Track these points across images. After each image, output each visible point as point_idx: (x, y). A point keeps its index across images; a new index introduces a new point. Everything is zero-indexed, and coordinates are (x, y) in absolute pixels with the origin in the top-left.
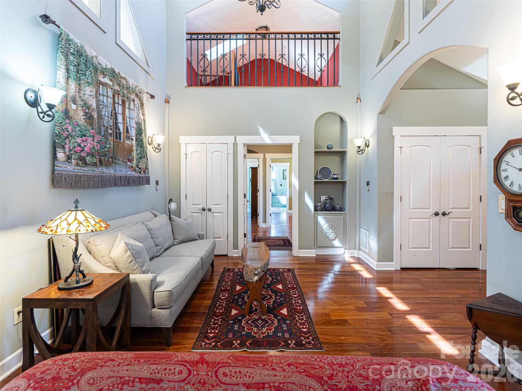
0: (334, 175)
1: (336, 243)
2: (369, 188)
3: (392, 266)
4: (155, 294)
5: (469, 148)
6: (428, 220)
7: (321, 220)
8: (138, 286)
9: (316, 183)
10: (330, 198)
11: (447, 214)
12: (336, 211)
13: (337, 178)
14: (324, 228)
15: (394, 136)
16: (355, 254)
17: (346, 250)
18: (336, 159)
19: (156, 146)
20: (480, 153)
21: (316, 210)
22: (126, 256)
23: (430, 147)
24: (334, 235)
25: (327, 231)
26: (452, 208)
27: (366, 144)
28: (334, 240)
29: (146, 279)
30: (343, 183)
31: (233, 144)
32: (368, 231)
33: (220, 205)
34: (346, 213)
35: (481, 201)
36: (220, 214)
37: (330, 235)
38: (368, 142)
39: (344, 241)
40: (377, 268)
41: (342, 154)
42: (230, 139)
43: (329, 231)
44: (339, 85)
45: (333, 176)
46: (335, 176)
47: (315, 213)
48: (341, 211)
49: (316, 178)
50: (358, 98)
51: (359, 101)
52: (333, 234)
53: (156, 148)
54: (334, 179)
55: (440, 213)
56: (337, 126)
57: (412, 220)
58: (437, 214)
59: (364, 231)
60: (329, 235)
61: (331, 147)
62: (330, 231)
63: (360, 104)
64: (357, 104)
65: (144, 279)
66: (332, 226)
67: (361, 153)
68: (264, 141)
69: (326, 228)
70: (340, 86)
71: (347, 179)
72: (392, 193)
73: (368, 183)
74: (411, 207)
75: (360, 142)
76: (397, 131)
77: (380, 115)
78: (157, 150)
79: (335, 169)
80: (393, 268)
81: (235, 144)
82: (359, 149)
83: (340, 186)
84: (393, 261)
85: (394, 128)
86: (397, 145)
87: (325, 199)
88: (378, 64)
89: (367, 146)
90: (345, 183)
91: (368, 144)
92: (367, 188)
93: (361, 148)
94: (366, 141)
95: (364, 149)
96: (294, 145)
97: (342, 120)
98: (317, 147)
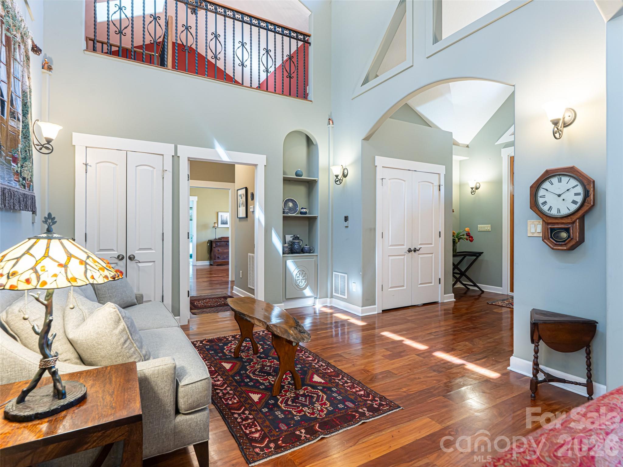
0: (302, 208)
1: (308, 292)
2: (348, 224)
3: (374, 310)
4: (181, 390)
5: (432, 185)
6: (403, 257)
7: (291, 265)
8: (149, 383)
9: (284, 218)
10: (296, 237)
11: (418, 250)
12: (304, 253)
13: (305, 213)
14: (294, 274)
15: (376, 166)
16: (326, 303)
17: (318, 300)
18: (302, 190)
19: (44, 142)
20: (440, 190)
21: (283, 253)
22: (117, 331)
23: (405, 181)
24: (305, 282)
25: (297, 279)
26: (421, 244)
27: (343, 173)
28: (305, 288)
29: (165, 367)
30: (312, 220)
31: (173, 156)
32: (346, 274)
33: (150, 249)
34: (317, 255)
35: (440, 236)
36: (151, 264)
37: (301, 283)
38: (346, 171)
39: (315, 289)
40: (362, 314)
41: (311, 184)
42: (168, 149)
43: (299, 278)
44: (308, 98)
45: (302, 210)
46: (305, 210)
47: (283, 257)
48: (310, 253)
49: (284, 213)
50: (329, 119)
51: (331, 122)
52: (303, 281)
53: (43, 146)
54: (301, 213)
55: (412, 249)
56: (301, 150)
57: (391, 258)
58: (410, 251)
59: (340, 274)
60: (300, 282)
61: (300, 174)
62: (301, 278)
63: (333, 126)
64: (329, 126)
65: (161, 367)
66: (303, 272)
67: (338, 183)
68: (220, 157)
69: (296, 275)
70: (311, 101)
71: (318, 213)
72: (375, 229)
73: (346, 219)
74: (390, 244)
75: (337, 171)
76: (380, 161)
77: (364, 141)
78: (44, 150)
79: (302, 203)
80: (375, 311)
81: (176, 158)
82: (337, 178)
83: (307, 223)
84: (375, 304)
85: (377, 157)
86: (379, 177)
87: (291, 239)
88: (363, 84)
89: (345, 176)
90: (315, 219)
91: (346, 173)
92: (346, 224)
93: (339, 177)
94: (344, 170)
95: (342, 179)
96: (259, 167)
97: (309, 141)
98: (284, 173)
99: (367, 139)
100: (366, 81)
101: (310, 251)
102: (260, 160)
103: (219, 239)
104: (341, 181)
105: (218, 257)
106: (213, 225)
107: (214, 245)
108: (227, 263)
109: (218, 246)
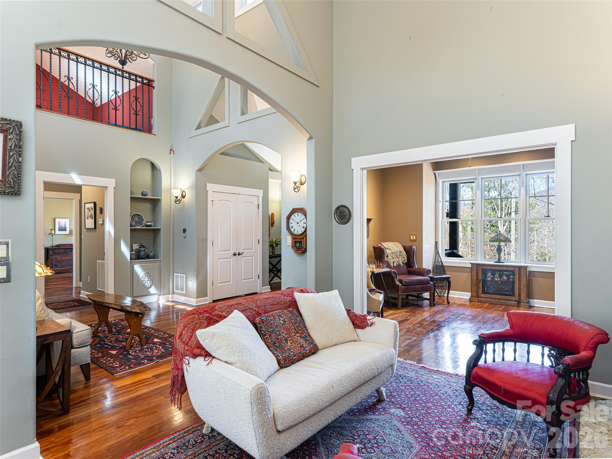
0: (147, 222)
1: (153, 290)
2: (186, 235)
3: (206, 300)
5: (252, 204)
6: (229, 260)
7: (138, 268)
9: (132, 230)
10: (142, 246)
11: (241, 254)
12: (149, 258)
13: (150, 226)
14: (141, 276)
15: (207, 191)
16: (169, 298)
17: (161, 296)
18: (148, 206)
20: (258, 208)
21: (131, 259)
23: (231, 202)
24: (150, 282)
25: (143, 280)
26: (244, 249)
27: (182, 195)
28: (150, 287)
29: (65, 322)
30: (156, 232)
32: (185, 274)
34: (161, 260)
35: (259, 243)
37: (146, 284)
38: (184, 193)
39: (159, 287)
40: (196, 304)
41: (155, 203)
43: (145, 279)
44: (153, 133)
45: (147, 223)
46: (150, 223)
47: (131, 262)
48: (154, 258)
49: (131, 226)
50: (171, 150)
51: (172, 152)
52: (149, 282)
54: (147, 226)
55: (237, 253)
56: (146, 174)
57: (220, 260)
58: (235, 254)
59: (180, 274)
60: (145, 282)
61: (146, 194)
62: (146, 279)
63: (174, 155)
64: (170, 155)
66: (148, 274)
67: (178, 202)
68: (74, 181)
69: (142, 276)
70: (155, 135)
71: (161, 225)
72: (207, 239)
73: (184, 231)
74: (219, 250)
75: (177, 193)
76: (210, 187)
77: (198, 172)
79: (147, 217)
80: (207, 301)
82: (177, 199)
83: (152, 234)
84: (207, 296)
85: (208, 184)
86: (210, 199)
87: (138, 247)
88: (197, 129)
89: (183, 197)
90: (159, 230)
91: (184, 195)
92: (184, 235)
93: (178, 198)
94: (183, 192)
95: (181, 199)
96: (109, 189)
97: (153, 166)
98: (132, 193)
99: (200, 170)
100: (199, 127)
101: (154, 257)
102: (110, 183)
103: (56, 246)
104: (180, 201)
105: (56, 265)
106: (50, 232)
107: (51, 253)
109: (54, 253)
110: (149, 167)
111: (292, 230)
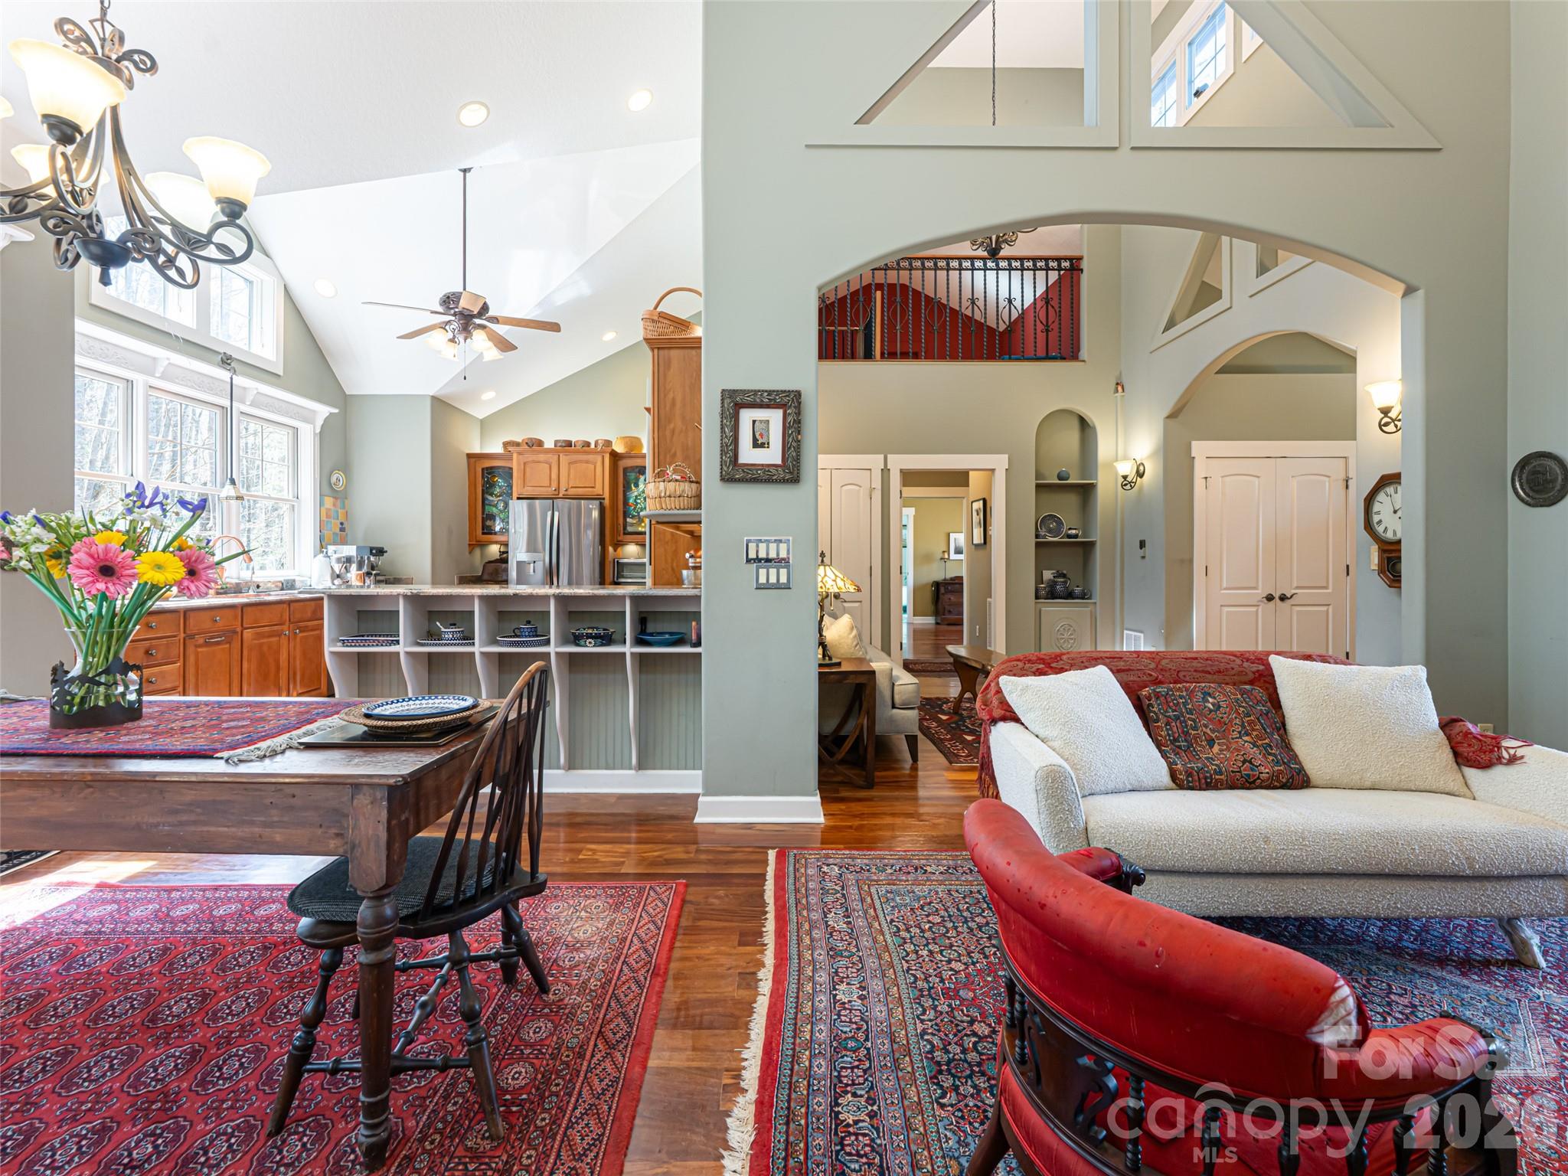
0: (1071, 529)
2: (1144, 552)
4: (896, 688)
5: (1327, 479)
6: (1254, 609)
7: (1048, 615)
9: (1038, 545)
10: (1060, 574)
11: (1288, 599)
12: (1072, 598)
13: (1076, 536)
14: (1054, 630)
15: (1194, 457)
18: (1072, 500)
20: (1347, 487)
21: (1036, 598)
23: (1258, 477)
24: (1073, 643)
25: (1059, 637)
26: (1298, 588)
27: (1138, 471)
30: (1088, 547)
31: (882, 470)
32: (1141, 632)
34: (1096, 603)
37: (1065, 645)
38: (1141, 468)
41: (1086, 491)
42: (876, 461)
43: (1062, 638)
44: (1081, 358)
45: (1071, 532)
46: (1074, 532)
47: (1035, 603)
48: (1083, 598)
49: (1037, 536)
50: (1118, 384)
51: (1120, 388)
52: (1070, 643)
54: (1069, 536)
55: (1277, 596)
56: (1070, 438)
57: (1226, 610)
58: (1270, 598)
59: (1134, 633)
60: (1063, 643)
61: (1064, 476)
62: (1065, 637)
63: (1122, 394)
64: (1117, 394)
66: (1068, 628)
67: (1128, 487)
69: (1058, 631)
70: (1085, 362)
71: (1097, 536)
72: (1191, 561)
73: (1142, 544)
74: (1225, 586)
75: (1126, 468)
76: (1199, 449)
77: (1168, 420)
79: (1070, 521)
81: (885, 471)
82: (1125, 480)
83: (1080, 550)
85: (1193, 443)
86: (1199, 472)
87: (1051, 577)
88: (1166, 329)
89: (1140, 475)
90: (1092, 544)
91: (1142, 471)
92: (1141, 552)
93: (1129, 479)
94: (1138, 465)
95: (1134, 480)
96: (999, 473)
97: (1084, 423)
98: (1038, 476)
99: (1173, 416)
100: (1171, 324)
101: (1083, 596)
102: (999, 462)
103: (952, 579)
104: (1133, 484)
105: (950, 612)
106: (941, 556)
107: (942, 590)
108: (961, 624)
109: (947, 592)
110: (1076, 423)
111: (1380, 529)
